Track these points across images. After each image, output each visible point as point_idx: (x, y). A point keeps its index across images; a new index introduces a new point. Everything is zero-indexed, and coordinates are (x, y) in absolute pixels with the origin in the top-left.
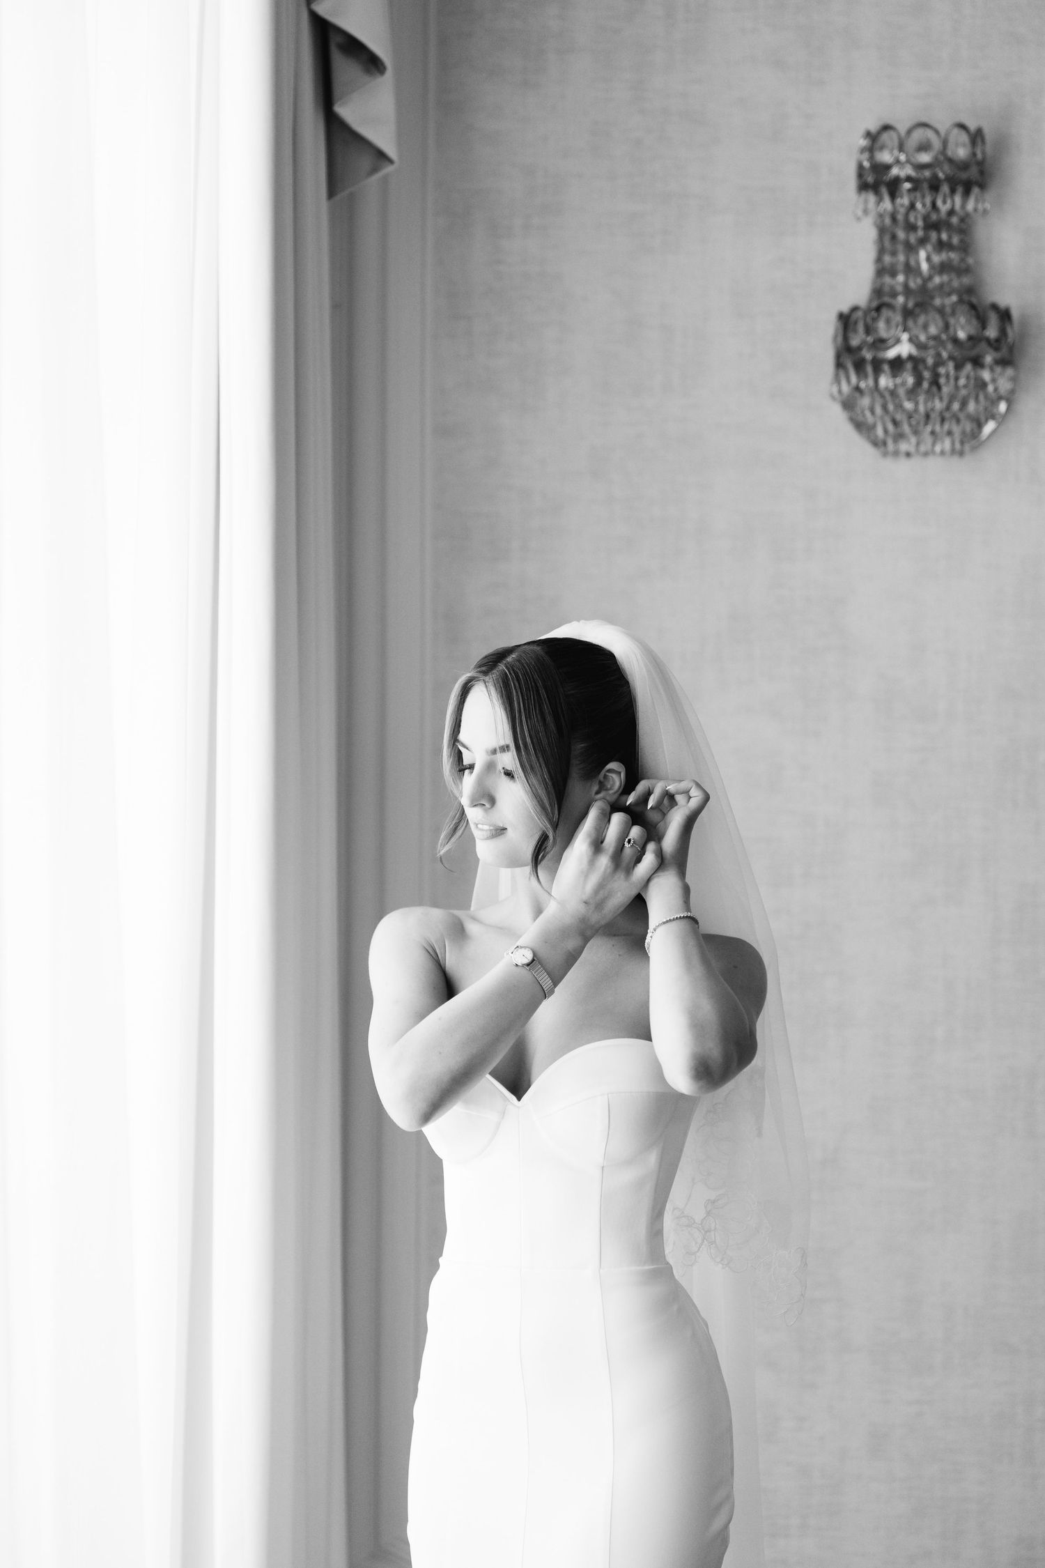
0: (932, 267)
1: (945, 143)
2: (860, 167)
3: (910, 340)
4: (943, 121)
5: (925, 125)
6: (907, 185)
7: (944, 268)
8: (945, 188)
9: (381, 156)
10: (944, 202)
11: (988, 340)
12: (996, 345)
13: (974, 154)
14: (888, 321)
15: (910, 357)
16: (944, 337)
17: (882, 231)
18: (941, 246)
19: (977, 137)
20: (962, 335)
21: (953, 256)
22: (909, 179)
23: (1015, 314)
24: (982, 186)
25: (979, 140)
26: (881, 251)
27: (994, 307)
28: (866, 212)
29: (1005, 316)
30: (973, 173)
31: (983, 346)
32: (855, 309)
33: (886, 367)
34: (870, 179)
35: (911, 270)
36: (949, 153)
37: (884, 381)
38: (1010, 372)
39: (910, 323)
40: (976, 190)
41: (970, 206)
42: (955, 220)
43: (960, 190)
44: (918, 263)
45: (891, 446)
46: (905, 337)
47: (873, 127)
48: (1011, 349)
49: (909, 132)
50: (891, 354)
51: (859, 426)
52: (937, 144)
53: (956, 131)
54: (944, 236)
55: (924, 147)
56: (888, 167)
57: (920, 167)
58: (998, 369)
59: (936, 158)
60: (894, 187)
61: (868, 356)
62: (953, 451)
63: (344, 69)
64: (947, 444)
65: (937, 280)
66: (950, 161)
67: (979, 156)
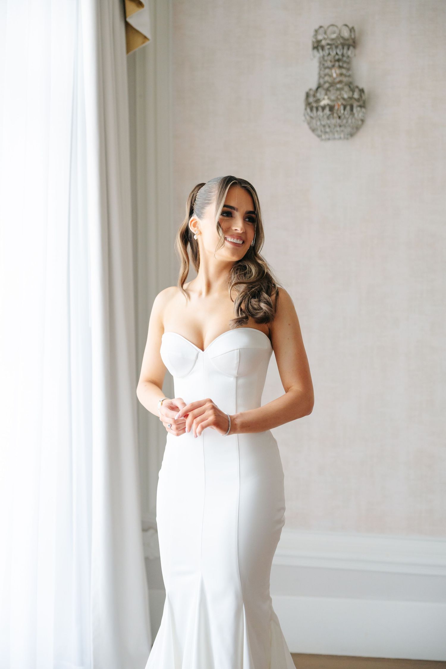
0: (337, 75)
1: (340, 31)
2: (313, 42)
3: (329, 98)
4: (340, 24)
5: (333, 25)
6: (328, 47)
7: (341, 74)
8: (340, 47)
9: (145, 38)
10: (340, 51)
11: (355, 99)
12: (358, 100)
13: (351, 36)
14: (320, 94)
15: (328, 105)
16: (339, 97)
17: (320, 63)
18: (340, 67)
19: (352, 30)
20: (346, 96)
21: (344, 71)
22: (328, 44)
23: (366, 91)
24: (354, 47)
25: (352, 31)
26: (320, 70)
27: (357, 87)
28: (314, 57)
29: (362, 91)
30: (351, 42)
31: (353, 100)
32: (310, 90)
33: (320, 109)
34: (315, 45)
35: (331, 76)
36: (342, 35)
37: (320, 113)
38: (363, 110)
39: (328, 93)
40: (351, 48)
41: (349, 53)
42: (345, 59)
43: (346, 48)
44: (332, 74)
45: (323, 137)
46: (326, 97)
47: (317, 27)
48: (364, 102)
49: (328, 27)
50: (323, 103)
51: (313, 130)
52: (337, 31)
53: (344, 27)
54: (341, 64)
55: (334, 33)
56: (321, 41)
57: (333, 40)
58: (359, 109)
59: (337, 37)
60: (323, 48)
61: (314, 105)
62: (344, 138)
63: (130, 6)
64: (342, 136)
65: (338, 80)
66: (343, 38)
67: (353, 36)
